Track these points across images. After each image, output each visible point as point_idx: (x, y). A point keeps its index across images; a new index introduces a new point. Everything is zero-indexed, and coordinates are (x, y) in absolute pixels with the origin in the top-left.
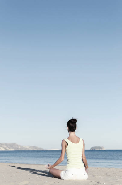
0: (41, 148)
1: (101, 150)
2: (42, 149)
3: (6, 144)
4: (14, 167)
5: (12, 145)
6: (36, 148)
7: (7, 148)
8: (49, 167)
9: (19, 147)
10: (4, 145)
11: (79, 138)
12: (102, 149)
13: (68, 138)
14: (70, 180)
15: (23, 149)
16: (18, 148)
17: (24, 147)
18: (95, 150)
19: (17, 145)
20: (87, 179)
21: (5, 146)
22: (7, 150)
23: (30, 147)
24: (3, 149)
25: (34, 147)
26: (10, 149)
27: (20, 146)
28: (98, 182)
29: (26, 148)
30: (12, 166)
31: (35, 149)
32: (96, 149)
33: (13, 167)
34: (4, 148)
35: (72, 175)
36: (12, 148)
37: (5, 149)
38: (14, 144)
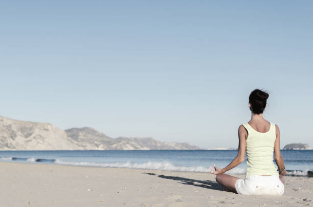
0: (195, 147)
1: (302, 149)
2: (197, 149)
3: (136, 140)
4: (153, 174)
5: (145, 141)
6: (187, 147)
7: (139, 146)
8: (217, 172)
9: (159, 145)
10: (131, 141)
11: (269, 124)
12: (305, 148)
13: (250, 123)
14: (254, 195)
15: (165, 149)
16: (156, 147)
17: (166, 144)
18: (292, 150)
19: (155, 141)
20: (283, 195)
21: (134, 143)
22: (139, 149)
23: (177, 144)
24: (131, 148)
25: (183, 144)
26: (142, 147)
27: (160, 143)
28: (304, 200)
29: (171, 147)
30: (150, 174)
31: (185, 148)
32: (294, 149)
33: (152, 176)
34: (132, 145)
35: (257, 187)
36: (147, 146)
37: (135, 147)
38: (149, 139)
